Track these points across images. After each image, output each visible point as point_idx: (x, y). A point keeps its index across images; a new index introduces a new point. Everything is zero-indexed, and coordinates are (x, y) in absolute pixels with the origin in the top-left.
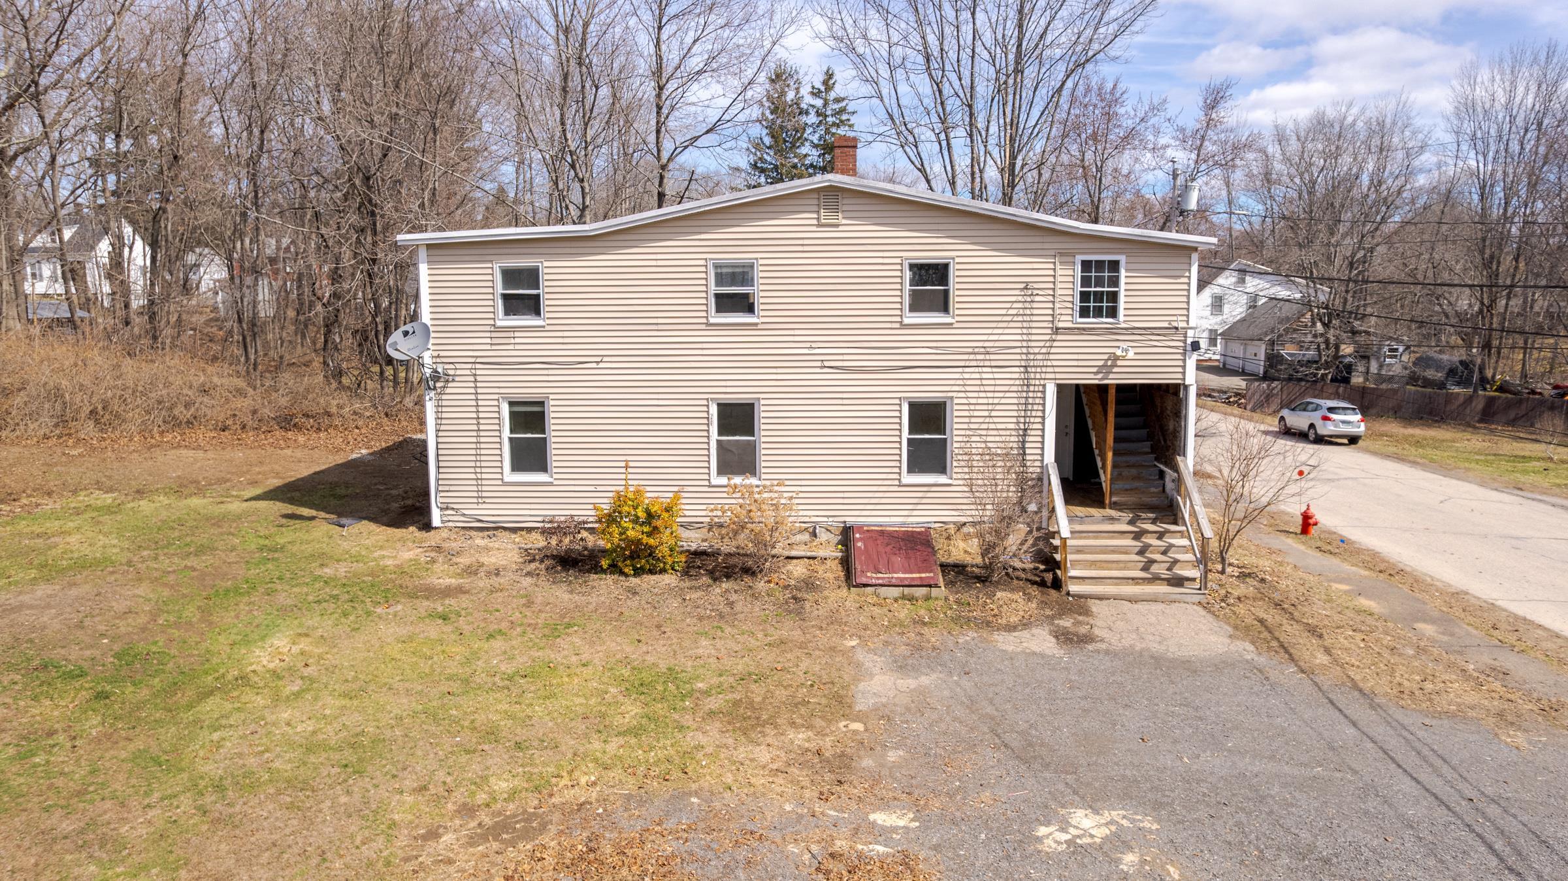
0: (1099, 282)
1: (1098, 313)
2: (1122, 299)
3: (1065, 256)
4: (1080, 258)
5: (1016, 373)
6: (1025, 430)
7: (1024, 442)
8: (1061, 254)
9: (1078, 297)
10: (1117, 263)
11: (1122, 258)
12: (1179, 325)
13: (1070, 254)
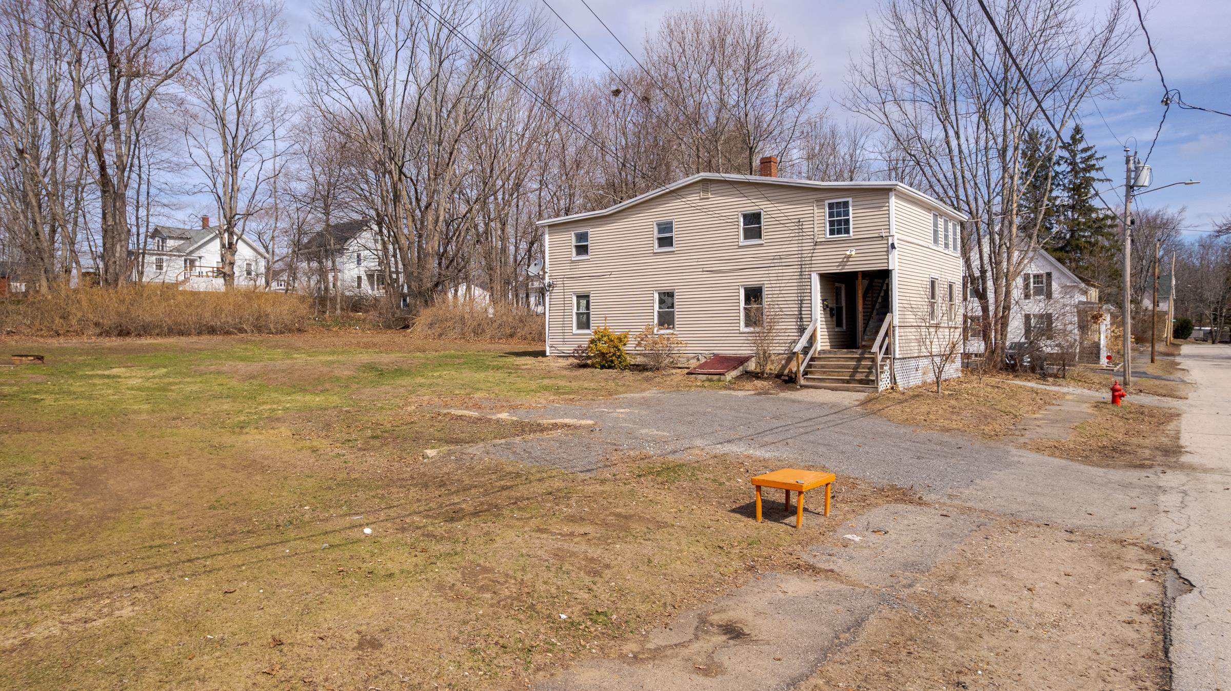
0: (839, 215)
1: (839, 232)
2: (851, 223)
3: (819, 201)
4: (827, 202)
5: (795, 270)
6: (801, 300)
7: (801, 307)
8: (817, 201)
9: (828, 224)
10: (847, 202)
11: (850, 200)
12: (884, 235)
13: (823, 201)
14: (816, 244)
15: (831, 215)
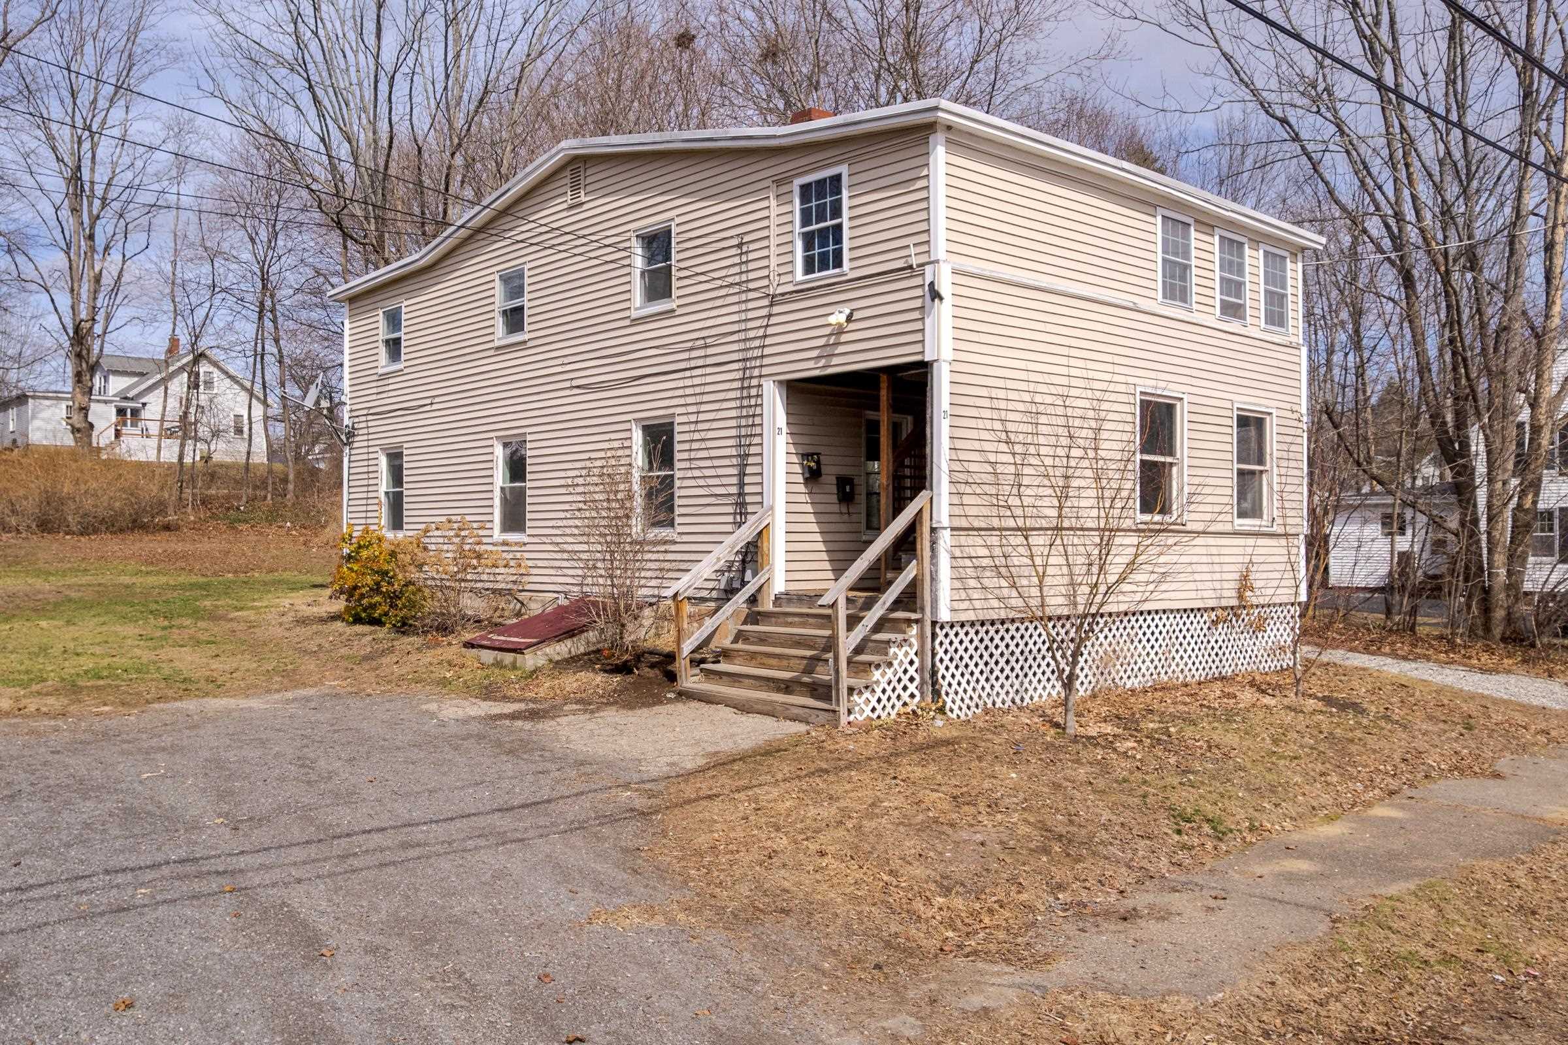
0: (821, 215)
1: (824, 266)
2: (846, 234)
3: (781, 183)
4: (796, 184)
5: (733, 374)
6: (743, 457)
7: (743, 475)
8: (777, 183)
9: (799, 245)
10: (837, 178)
11: (843, 169)
12: (914, 261)
13: (788, 180)
14: (774, 300)
15: (806, 221)
